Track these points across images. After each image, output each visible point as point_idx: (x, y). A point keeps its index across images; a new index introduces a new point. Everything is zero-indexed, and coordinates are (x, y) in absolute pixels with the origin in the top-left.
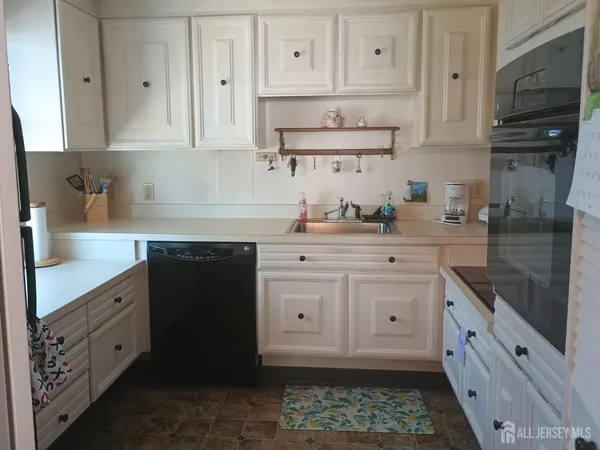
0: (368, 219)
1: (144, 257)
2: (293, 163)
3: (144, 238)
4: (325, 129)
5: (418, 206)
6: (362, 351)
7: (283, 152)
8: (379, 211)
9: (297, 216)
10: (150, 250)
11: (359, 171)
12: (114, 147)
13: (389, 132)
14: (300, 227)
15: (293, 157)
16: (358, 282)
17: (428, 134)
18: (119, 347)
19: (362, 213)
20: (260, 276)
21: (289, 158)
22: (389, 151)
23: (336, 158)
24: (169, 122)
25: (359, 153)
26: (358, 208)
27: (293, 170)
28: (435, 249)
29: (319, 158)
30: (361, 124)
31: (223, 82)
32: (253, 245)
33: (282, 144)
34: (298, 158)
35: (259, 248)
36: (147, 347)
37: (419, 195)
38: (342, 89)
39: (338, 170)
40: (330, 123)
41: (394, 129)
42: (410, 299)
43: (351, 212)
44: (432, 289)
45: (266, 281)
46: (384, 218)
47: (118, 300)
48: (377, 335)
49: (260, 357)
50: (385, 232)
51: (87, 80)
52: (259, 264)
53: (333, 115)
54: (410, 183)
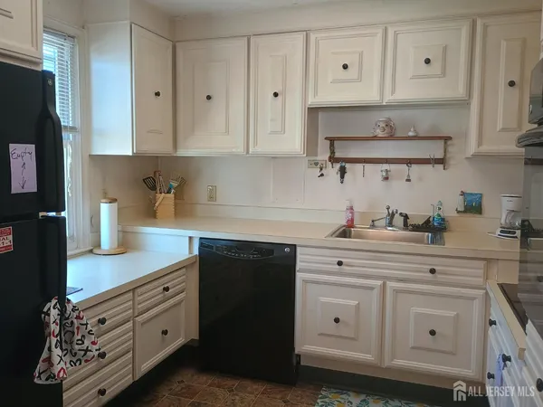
0: (416, 228)
1: (196, 252)
2: (343, 172)
3: (197, 234)
4: (375, 138)
5: (472, 220)
6: (400, 362)
7: (333, 159)
8: (428, 221)
9: (344, 223)
10: (202, 246)
11: (408, 180)
12: (182, 152)
13: (442, 142)
14: (345, 232)
15: (342, 166)
16: (397, 291)
17: (480, 143)
18: (165, 332)
19: (410, 222)
20: (299, 276)
21: (338, 166)
22: (441, 161)
23: (386, 166)
24: (227, 132)
25: (409, 162)
26: (406, 217)
27: (342, 177)
28: (482, 264)
29: (368, 166)
30: (411, 134)
31: (276, 95)
32: (294, 247)
33: (333, 152)
34: (348, 166)
35: (298, 249)
36: (194, 334)
37: (473, 207)
38: (388, 98)
39: (386, 178)
40: (379, 133)
41: (447, 139)
42: (453, 314)
43: (399, 220)
44: (477, 306)
45: (305, 281)
46: (434, 228)
47: (166, 289)
48: (413, 348)
50: (433, 243)
51: (158, 94)
52: (299, 265)
53: (382, 125)
54: (463, 194)
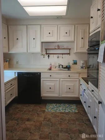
0: (64, 68)
1: (17, 75)
2: (49, 56)
3: (17, 71)
4: (55, 49)
5: (75, 65)
6: (63, 95)
7: (46, 54)
8: (67, 66)
9: (49, 67)
11: (63, 58)
12: (10, 52)
13: (69, 50)
14: (50, 69)
15: (49, 55)
16: (62, 81)
17: (77, 50)
18: (11, 95)
19: (63, 67)
20: (42, 79)
21: (48, 55)
22: (69, 54)
23: (58, 55)
24: (22, 47)
25: (63, 54)
26: (62, 66)
27: (49, 57)
28: (78, 74)
29: (54, 55)
30: (63, 48)
31: (34, 39)
32: (40, 73)
33: (46, 52)
34: (50, 55)
35: (41, 73)
36: (17, 95)
37: (75, 63)
38: (59, 40)
39: (58, 58)
40: (56, 48)
41: (70, 49)
42: (73, 84)
43: (61, 66)
44: (77, 82)
45: (43, 80)
46: (68, 68)
47: (12, 84)
48: (66, 92)
49: (41, 97)
50: (68, 70)
51: (5, 38)
52: (41, 77)
53: (57, 46)
54: (73, 60)
